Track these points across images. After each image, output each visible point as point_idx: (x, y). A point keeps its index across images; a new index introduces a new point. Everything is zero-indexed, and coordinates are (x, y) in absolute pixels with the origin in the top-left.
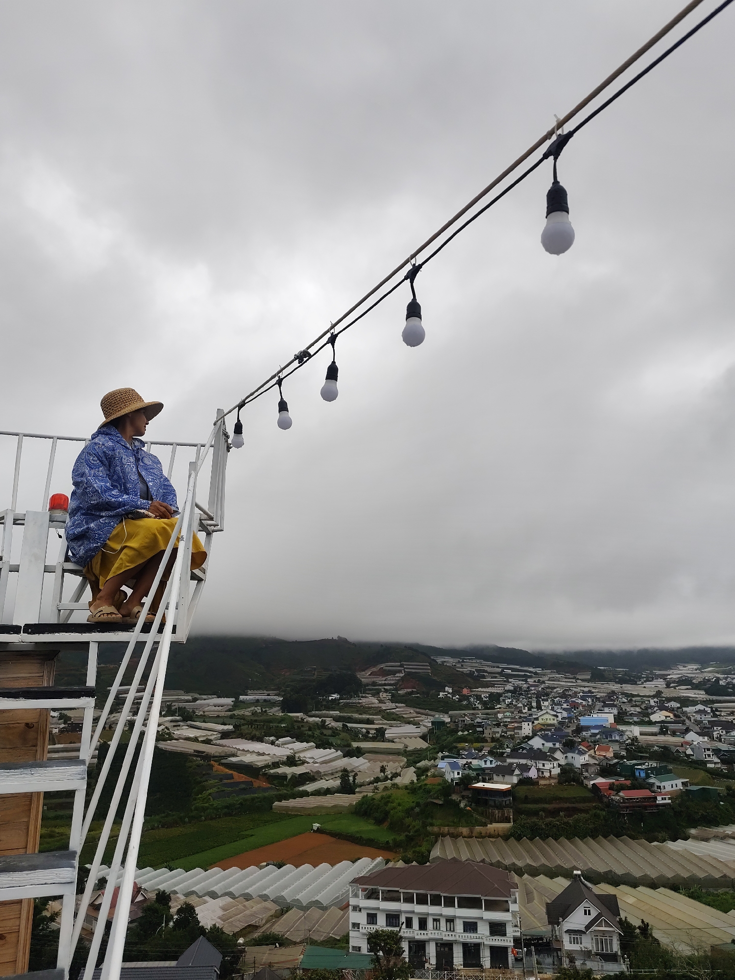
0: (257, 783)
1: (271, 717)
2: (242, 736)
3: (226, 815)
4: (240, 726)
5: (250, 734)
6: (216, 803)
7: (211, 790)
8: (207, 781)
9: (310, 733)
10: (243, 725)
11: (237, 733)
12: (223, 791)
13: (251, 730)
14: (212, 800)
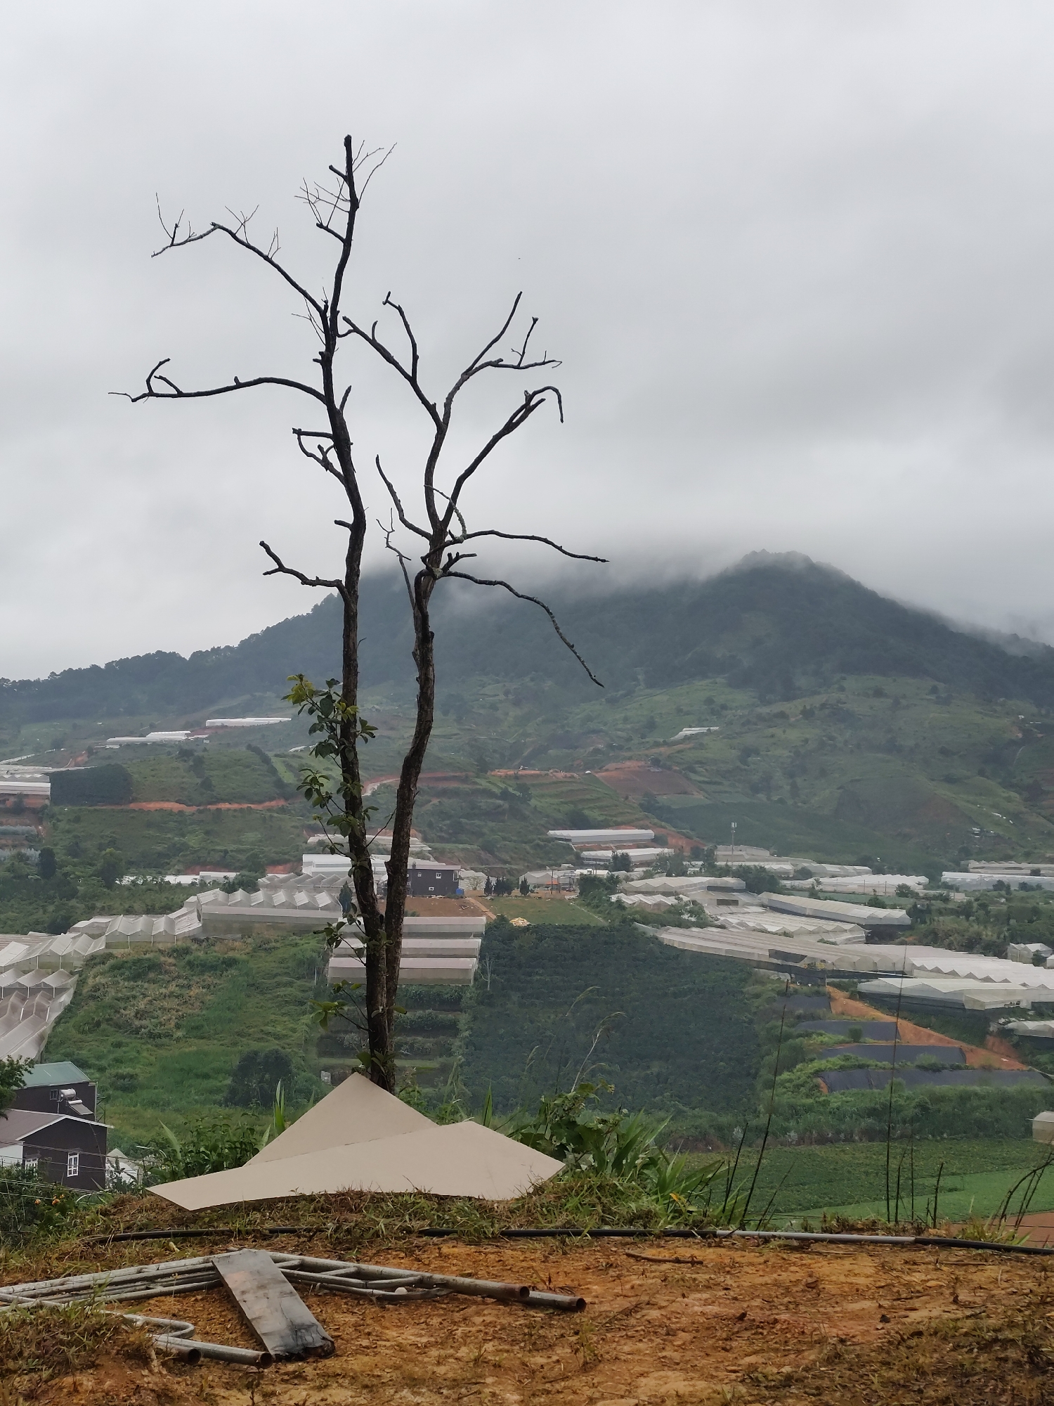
0: (978, 1057)
2: (934, 939)
3: (870, 1135)
4: (929, 913)
6: (836, 1100)
7: (824, 1062)
8: (808, 1035)
11: (921, 931)
12: (861, 1067)
13: (966, 924)
14: (825, 1090)
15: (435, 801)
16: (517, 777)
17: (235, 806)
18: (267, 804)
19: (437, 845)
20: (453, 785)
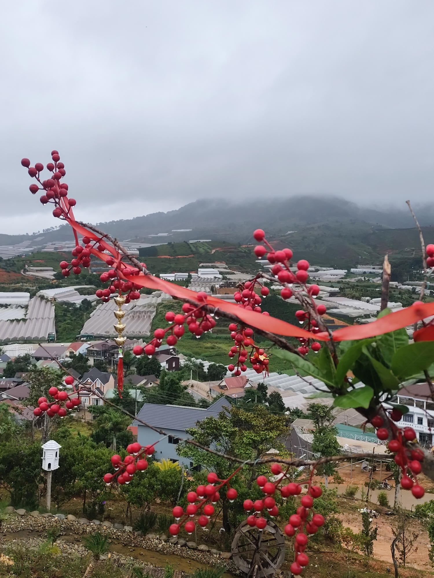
1: (371, 284)
2: (344, 295)
4: (344, 288)
5: (351, 294)
9: (399, 296)
10: (347, 288)
11: (342, 293)
13: (352, 291)
15: (229, 254)
16: (248, 247)
17: (182, 257)
18: (189, 256)
19: (230, 265)
20: (233, 250)
